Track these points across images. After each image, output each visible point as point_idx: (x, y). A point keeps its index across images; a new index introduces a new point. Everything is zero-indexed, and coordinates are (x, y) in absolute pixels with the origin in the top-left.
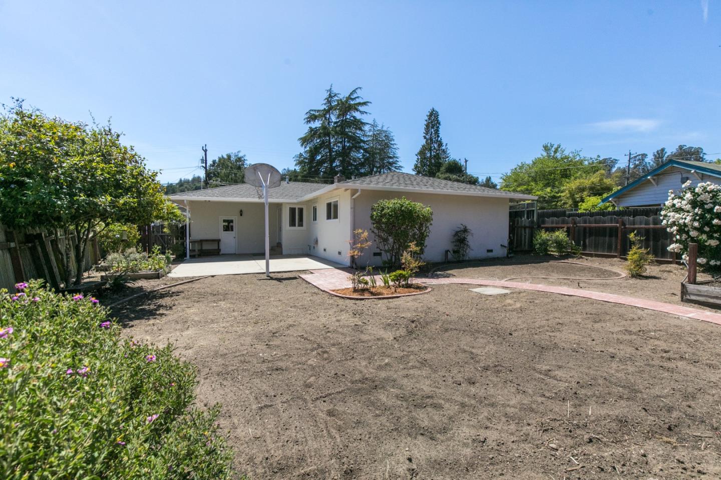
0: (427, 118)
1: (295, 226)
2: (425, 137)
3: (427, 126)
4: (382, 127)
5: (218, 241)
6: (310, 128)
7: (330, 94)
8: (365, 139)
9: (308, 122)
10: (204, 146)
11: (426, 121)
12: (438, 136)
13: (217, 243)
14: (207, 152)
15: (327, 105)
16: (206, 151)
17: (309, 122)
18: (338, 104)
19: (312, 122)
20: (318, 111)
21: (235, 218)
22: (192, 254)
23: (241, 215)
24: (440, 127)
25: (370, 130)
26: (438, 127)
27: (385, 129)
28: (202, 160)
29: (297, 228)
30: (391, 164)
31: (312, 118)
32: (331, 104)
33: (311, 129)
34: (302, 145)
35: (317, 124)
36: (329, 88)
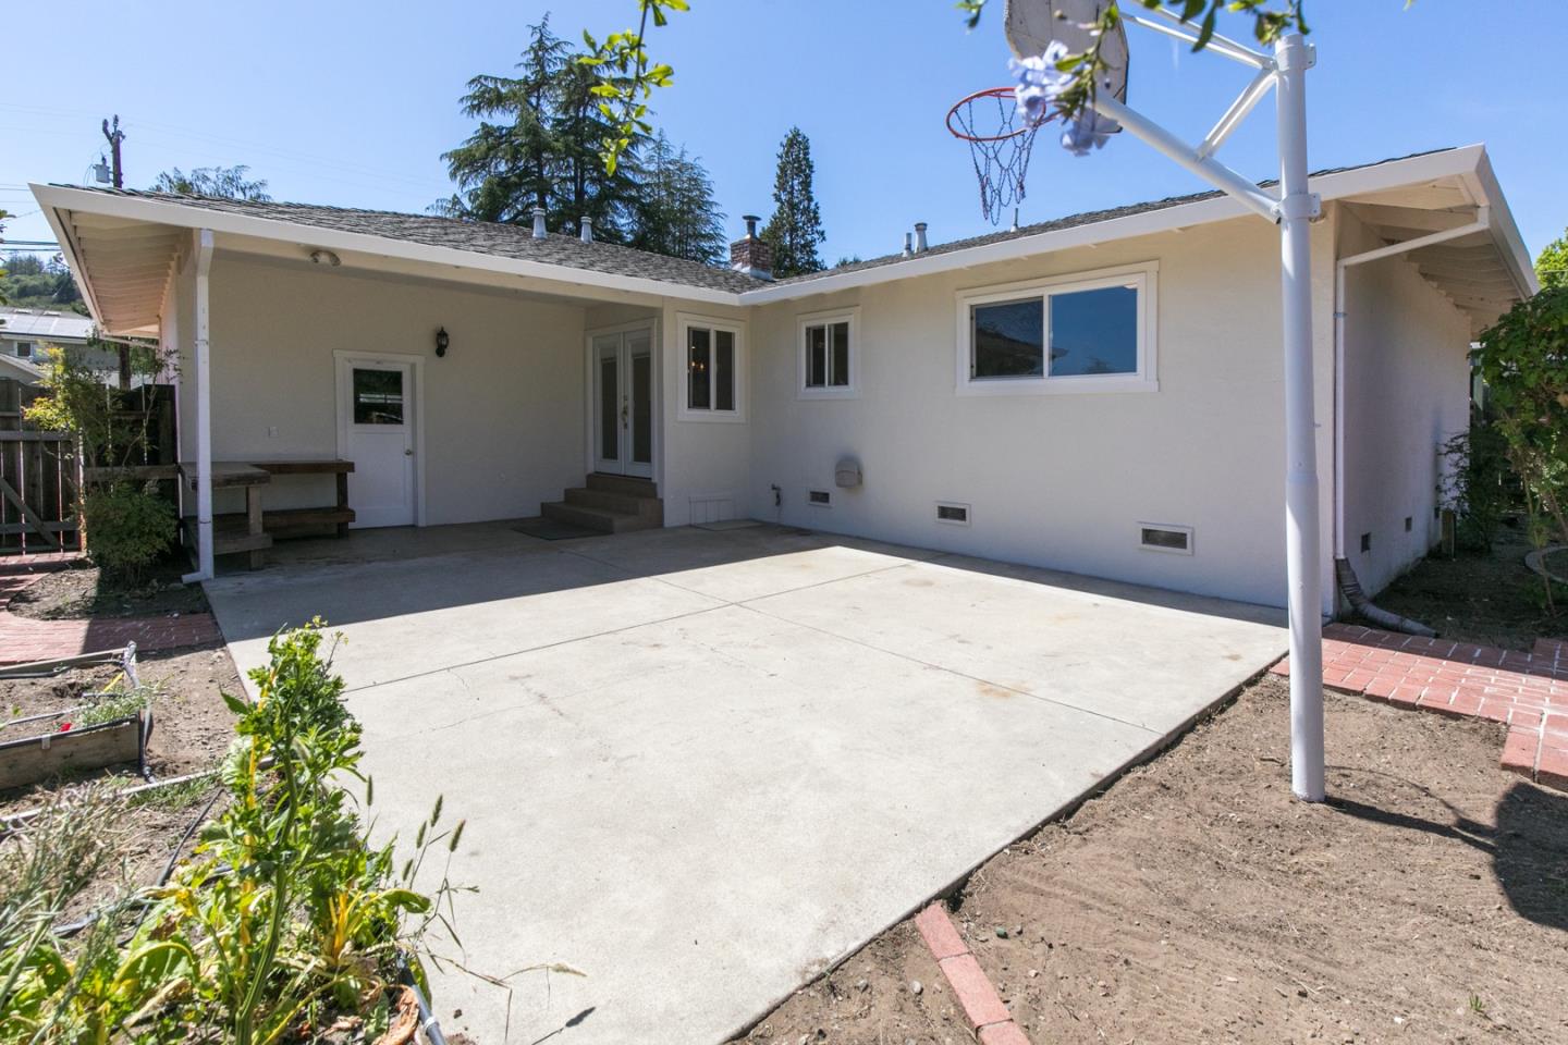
0: (780, 150)
1: (706, 405)
2: (778, 198)
3: (783, 169)
4: (682, 155)
5: (341, 471)
6: (484, 125)
7: (540, 41)
8: (638, 180)
9: (473, 107)
10: (111, 122)
11: (781, 157)
12: (810, 199)
13: (334, 477)
14: (123, 145)
15: (533, 69)
16: (115, 140)
17: (475, 108)
18: (570, 71)
19: (485, 113)
20: (505, 82)
21: (414, 362)
22: (230, 547)
23: (440, 351)
24: (813, 175)
25: (650, 160)
26: (808, 176)
27: (688, 159)
28: (101, 169)
29: (712, 415)
30: (706, 254)
31: (487, 96)
32: (543, 68)
33: (487, 131)
34: (453, 175)
35: (505, 119)
36: (538, 23)
